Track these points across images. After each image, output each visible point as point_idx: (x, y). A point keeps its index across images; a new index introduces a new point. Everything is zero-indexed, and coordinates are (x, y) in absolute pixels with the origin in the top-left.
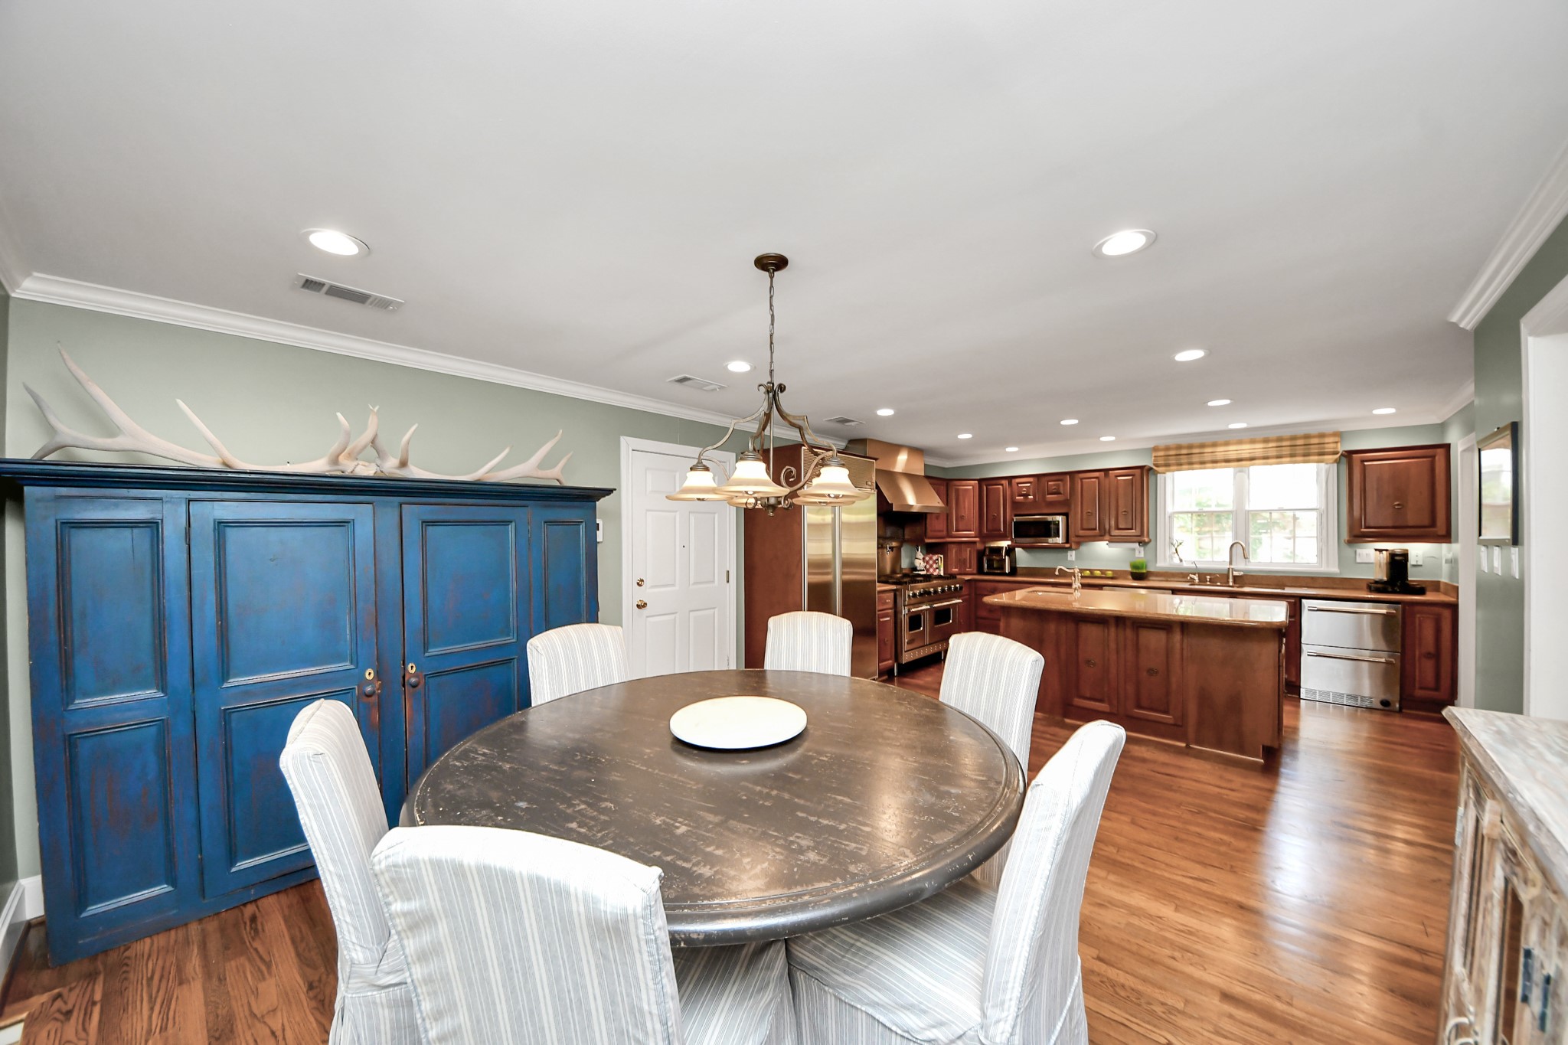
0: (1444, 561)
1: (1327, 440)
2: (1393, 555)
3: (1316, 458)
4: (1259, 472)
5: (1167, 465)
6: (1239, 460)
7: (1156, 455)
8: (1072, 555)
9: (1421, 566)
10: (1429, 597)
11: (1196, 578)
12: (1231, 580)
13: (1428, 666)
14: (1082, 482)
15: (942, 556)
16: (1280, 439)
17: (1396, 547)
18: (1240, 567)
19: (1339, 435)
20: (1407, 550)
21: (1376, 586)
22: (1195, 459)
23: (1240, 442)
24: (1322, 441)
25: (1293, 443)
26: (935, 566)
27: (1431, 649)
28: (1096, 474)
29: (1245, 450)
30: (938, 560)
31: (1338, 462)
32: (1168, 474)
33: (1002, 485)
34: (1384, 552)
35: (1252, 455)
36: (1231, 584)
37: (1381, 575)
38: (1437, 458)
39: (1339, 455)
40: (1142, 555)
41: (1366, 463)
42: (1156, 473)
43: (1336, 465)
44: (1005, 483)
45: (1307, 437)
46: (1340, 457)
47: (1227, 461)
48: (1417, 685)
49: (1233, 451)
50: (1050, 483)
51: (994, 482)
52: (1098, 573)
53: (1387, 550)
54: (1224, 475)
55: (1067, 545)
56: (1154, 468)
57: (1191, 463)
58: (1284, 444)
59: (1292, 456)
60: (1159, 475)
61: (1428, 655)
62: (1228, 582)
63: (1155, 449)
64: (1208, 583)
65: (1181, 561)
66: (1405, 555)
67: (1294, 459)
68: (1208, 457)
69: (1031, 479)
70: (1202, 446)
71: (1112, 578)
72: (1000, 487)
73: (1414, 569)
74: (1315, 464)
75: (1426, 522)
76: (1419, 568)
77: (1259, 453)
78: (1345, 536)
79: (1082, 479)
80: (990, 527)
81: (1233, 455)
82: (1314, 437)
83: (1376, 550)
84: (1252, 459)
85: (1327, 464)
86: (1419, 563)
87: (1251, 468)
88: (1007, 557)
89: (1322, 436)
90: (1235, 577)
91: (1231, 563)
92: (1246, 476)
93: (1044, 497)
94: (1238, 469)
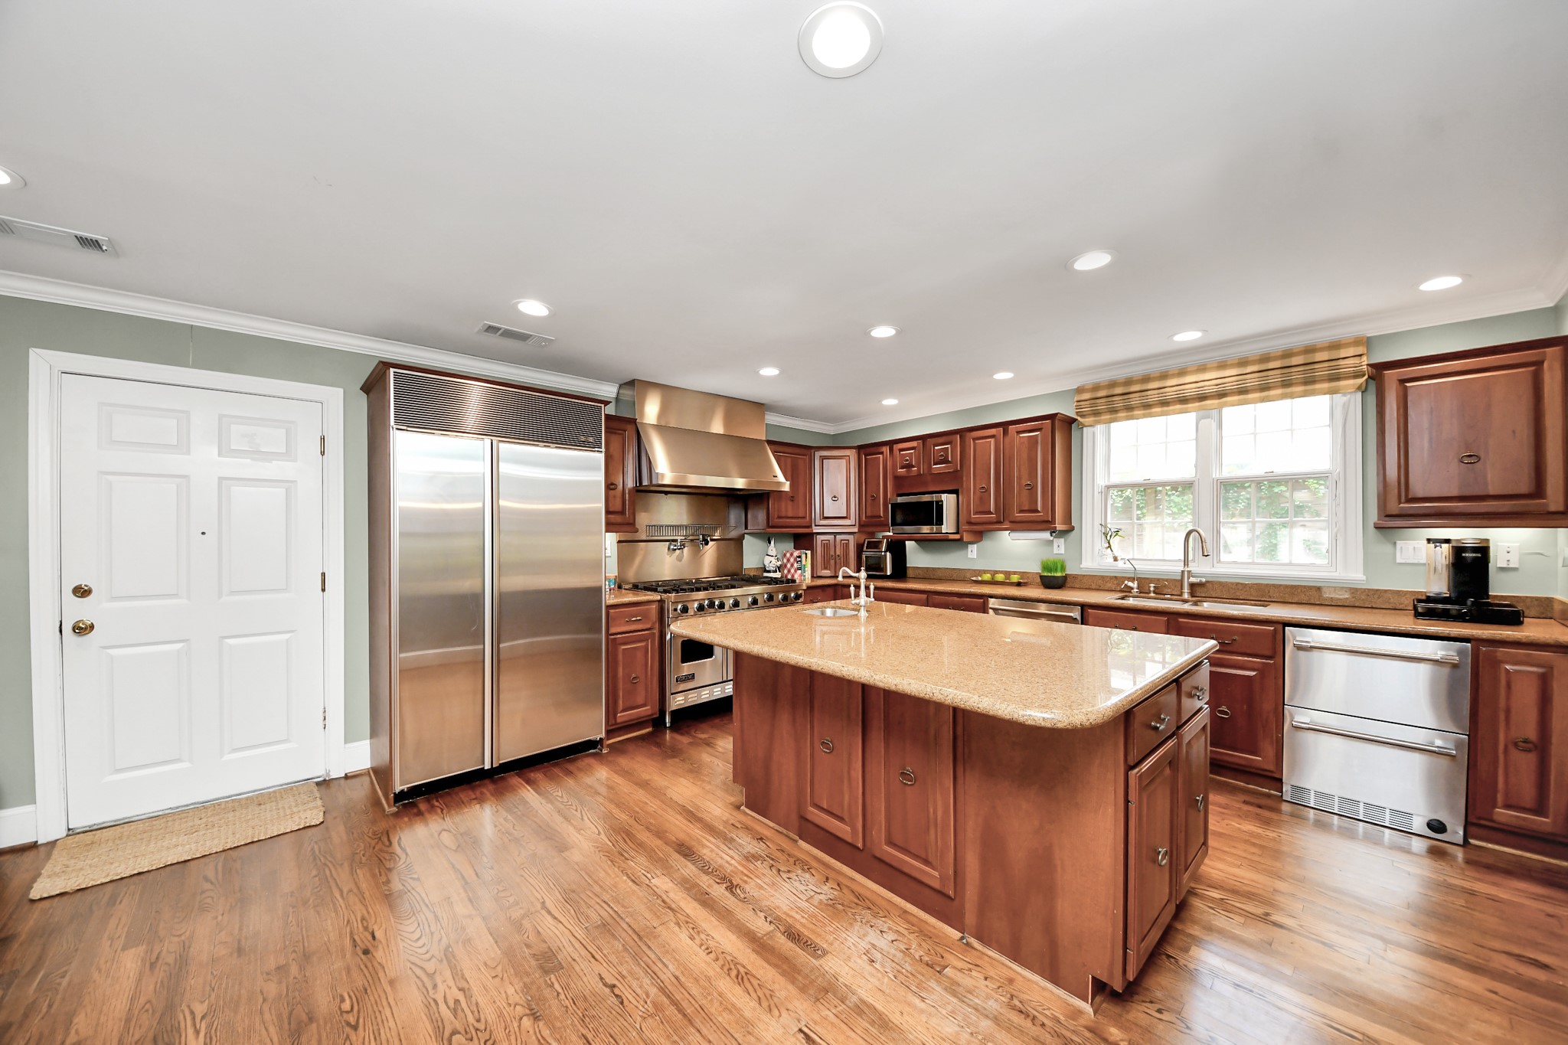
0: (1560, 563)
1: (1343, 353)
2: (1459, 551)
3: (1326, 385)
4: (1237, 416)
5: (1096, 413)
6: (1202, 398)
7: (1079, 399)
8: (973, 550)
9: (1515, 569)
10: (1532, 630)
11: (1134, 585)
12: (1186, 590)
13: (1525, 764)
14: (975, 444)
15: (809, 552)
16: (1265, 358)
17: (1466, 535)
18: (1202, 569)
19: (1368, 342)
20: (1487, 540)
21: (1429, 608)
22: (1135, 400)
23: (1202, 368)
24: (1334, 354)
25: (1286, 362)
26: (796, 565)
27: (1531, 732)
28: (993, 431)
29: (1210, 379)
30: (800, 557)
31: (1364, 391)
32: (1099, 429)
33: (882, 453)
34: (1445, 546)
35: (1220, 388)
36: (1186, 596)
37: (1439, 585)
38: (1546, 365)
39: (1366, 377)
40: (1062, 551)
41: (1408, 385)
42: (1082, 426)
43: (1359, 395)
44: (886, 449)
45: (1310, 350)
46: (1367, 380)
47: (1184, 400)
48: (1500, 798)
49: (1191, 383)
50: (936, 448)
51: (872, 450)
52: (1000, 577)
53: (1447, 541)
54: (1182, 424)
55: (957, 537)
56: (1079, 418)
57: (1129, 408)
58: (1271, 365)
59: (1286, 384)
60: (1085, 429)
61: (1523, 746)
62: (1181, 594)
63: (1080, 390)
64: (1152, 595)
65: (1116, 559)
66: (1483, 550)
67: (1289, 390)
68: (1153, 396)
69: (914, 444)
70: (1146, 379)
71: (1019, 584)
72: (881, 456)
73: (1503, 576)
74: (1327, 397)
75: (1524, 486)
76: (1511, 574)
77: (1231, 384)
78: (1373, 516)
79: (974, 439)
80: (869, 514)
81: (1190, 390)
82: (1322, 349)
83: (1429, 541)
84: (1221, 395)
85: (1344, 394)
86: (1512, 565)
87: (1226, 411)
88: (888, 554)
89: (1335, 346)
90: (1192, 586)
91: (1186, 562)
92: (1214, 425)
93: (930, 467)
94: (1201, 413)
